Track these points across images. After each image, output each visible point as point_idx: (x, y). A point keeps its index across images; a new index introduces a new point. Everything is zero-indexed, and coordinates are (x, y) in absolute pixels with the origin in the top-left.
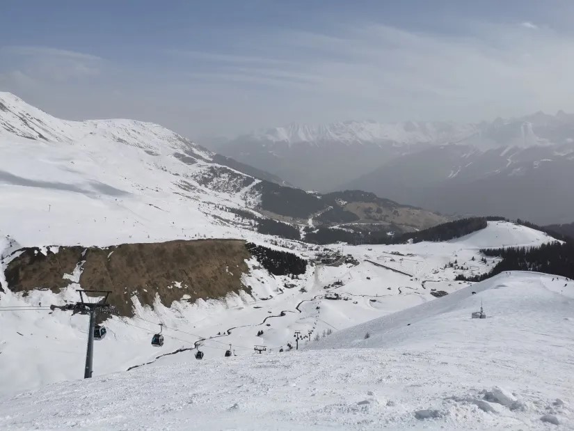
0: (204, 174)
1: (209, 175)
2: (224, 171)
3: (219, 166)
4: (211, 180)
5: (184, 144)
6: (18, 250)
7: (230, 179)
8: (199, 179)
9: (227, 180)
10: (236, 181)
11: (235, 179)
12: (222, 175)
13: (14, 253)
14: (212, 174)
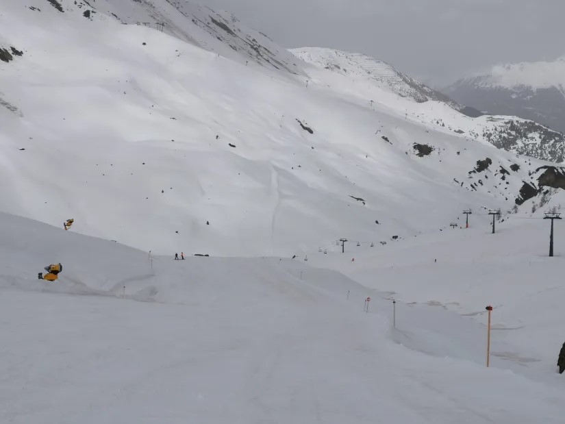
0: (501, 132)
1: (509, 134)
2: (532, 128)
3: (523, 121)
4: (513, 142)
5: (413, 90)
6: (542, 168)
7: (544, 141)
8: (495, 140)
9: (539, 141)
10: (554, 145)
11: (552, 142)
12: (530, 135)
13: (538, 170)
14: (513, 133)
